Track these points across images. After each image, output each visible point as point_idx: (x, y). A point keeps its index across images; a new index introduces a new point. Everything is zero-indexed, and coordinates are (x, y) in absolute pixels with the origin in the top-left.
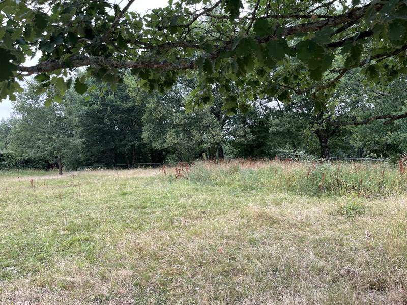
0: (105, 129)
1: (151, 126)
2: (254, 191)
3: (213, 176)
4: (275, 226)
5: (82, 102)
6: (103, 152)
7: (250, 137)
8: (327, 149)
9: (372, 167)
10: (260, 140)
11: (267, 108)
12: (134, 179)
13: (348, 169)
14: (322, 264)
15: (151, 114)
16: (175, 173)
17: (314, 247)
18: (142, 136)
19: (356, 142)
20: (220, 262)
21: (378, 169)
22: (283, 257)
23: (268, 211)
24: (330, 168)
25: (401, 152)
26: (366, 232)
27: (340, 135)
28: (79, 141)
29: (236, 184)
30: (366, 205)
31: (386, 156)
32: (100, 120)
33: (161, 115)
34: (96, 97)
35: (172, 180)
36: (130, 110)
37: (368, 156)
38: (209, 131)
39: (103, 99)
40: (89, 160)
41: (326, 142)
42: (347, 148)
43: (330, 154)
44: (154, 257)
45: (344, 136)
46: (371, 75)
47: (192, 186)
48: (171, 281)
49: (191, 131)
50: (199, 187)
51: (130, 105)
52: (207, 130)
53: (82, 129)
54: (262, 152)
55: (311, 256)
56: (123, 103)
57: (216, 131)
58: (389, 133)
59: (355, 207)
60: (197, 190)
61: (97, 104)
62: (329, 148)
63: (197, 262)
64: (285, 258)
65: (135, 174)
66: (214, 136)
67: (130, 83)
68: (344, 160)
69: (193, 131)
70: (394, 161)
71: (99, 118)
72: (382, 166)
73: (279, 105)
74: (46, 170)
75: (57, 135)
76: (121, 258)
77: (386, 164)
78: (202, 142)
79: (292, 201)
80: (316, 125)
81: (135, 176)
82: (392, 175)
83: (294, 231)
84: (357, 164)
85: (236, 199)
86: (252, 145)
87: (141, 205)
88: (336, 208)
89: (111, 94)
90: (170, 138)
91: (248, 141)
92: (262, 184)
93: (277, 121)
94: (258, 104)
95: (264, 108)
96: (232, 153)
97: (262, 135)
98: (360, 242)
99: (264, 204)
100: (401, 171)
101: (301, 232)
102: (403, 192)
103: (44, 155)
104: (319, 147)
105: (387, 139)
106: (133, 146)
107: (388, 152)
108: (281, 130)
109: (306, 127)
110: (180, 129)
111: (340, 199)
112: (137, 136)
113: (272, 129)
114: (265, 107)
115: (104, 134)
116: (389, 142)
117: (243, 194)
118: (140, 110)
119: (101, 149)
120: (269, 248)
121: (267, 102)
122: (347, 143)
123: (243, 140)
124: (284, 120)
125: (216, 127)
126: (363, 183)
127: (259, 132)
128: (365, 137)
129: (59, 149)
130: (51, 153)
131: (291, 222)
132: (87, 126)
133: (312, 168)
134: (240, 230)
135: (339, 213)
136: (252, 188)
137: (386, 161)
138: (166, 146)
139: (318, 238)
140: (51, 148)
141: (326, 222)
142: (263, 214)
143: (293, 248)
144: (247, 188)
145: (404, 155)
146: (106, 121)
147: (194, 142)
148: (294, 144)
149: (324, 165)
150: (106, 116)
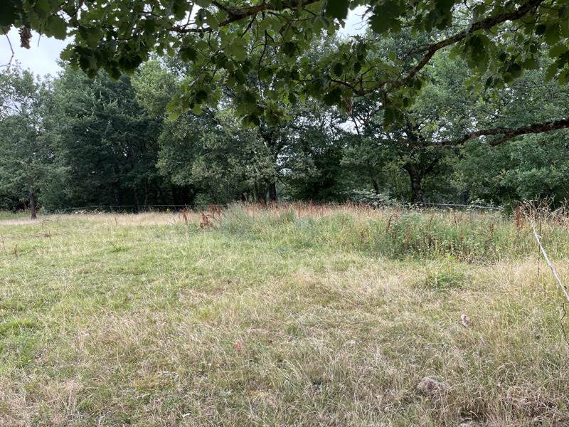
0: (103, 152)
1: (170, 150)
2: (311, 250)
3: (255, 227)
4: (331, 305)
5: (67, 112)
6: (101, 187)
7: (314, 171)
8: (420, 192)
9: (478, 218)
10: (328, 176)
11: (340, 131)
12: (141, 228)
13: (446, 220)
14: (391, 371)
15: (170, 133)
16: (201, 221)
17: (384, 341)
18: (157, 166)
19: (458, 182)
20: (234, 366)
21: (486, 222)
22: (333, 358)
23: (324, 281)
24: (419, 219)
25: (518, 198)
26: (462, 317)
27: (439, 172)
28: (61, 170)
29: (286, 238)
30: (466, 274)
31: (497, 203)
32: (95, 139)
33: (185, 134)
34: (90, 105)
35: (195, 230)
36: (142, 126)
37: (473, 202)
38: (255, 161)
39: (100, 108)
40: (79, 198)
41: (419, 182)
42: (448, 192)
43: (424, 199)
44: (131, 357)
45: (443, 174)
46: (474, 55)
47: (224, 240)
48: (147, 401)
49: (229, 160)
50: (232, 242)
51: (141, 118)
52: (252, 160)
53: (68, 152)
54: (330, 194)
55: (378, 355)
56: (131, 116)
57: (265, 161)
58: (504, 170)
59: (450, 276)
60: (228, 246)
61: (90, 115)
62: (422, 190)
63: (198, 367)
64: (337, 360)
65: (143, 220)
66: (261, 168)
67: (140, 86)
68: (440, 207)
69: (232, 160)
70: (508, 211)
71: (92, 136)
72: (491, 216)
73: (357, 127)
74: (14, 212)
75: (27, 159)
76: (75, 359)
77: (497, 214)
78: (244, 177)
79: (362, 266)
80: (405, 157)
81: (143, 224)
82: (505, 231)
83: (358, 313)
84: (458, 213)
85: (283, 262)
86: (317, 183)
87: (136, 269)
88: (424, 278)
89: (112, 101)
90: (198, 169)
91: (310, 177)
92: (324, 239)
93: (351, 149)
94: (328, 124)
95: (335, 131)
96: (290, 194)
97: (331, 169)
98: (452, 333)
99: (321, 270)
100: (518, 224)
101: (368, 314)
102: (519, 256)
103: (9, 188)
104: (409, 189)
105: (500, 180)
106: (145, 180)
107: (501, 197)
108: (357, 163)
109: (391, 160)
110: (212, 156)
111: (430, 264)
112: (151, 164)
113: (345, 161)
114: (338, 129)
115: (100, 161)
116: (502, 183)
117: (294, 253)
118: (156, 127)
119: (97, 183)
120: (315, 341)
121: (340, 122)
122: (447, 184)
123: (303, 175)
124: (362, 148)
125: (265, 155)
126: (465, 240)
127: (328, 164)
128: (471, 176)
129: (30, 180)
130: (19, 187)
131: (356, 298)
132: (75, 148)
133: (394, 218)
134: (276, 311)
135: (428, 285)
136: (308, 245)
137: (498, 210)
138: (191, 181)
139: (391, 325)
140: (18, 178)
141: (406, 299)
142: (318, 286)
143: (353, 342)
144: (301, 245)
145: (522, 202)
146: (104, 140)
147: (233, 176)
148: (375, 182)
149: (413, 213)
150: (105, 133)
